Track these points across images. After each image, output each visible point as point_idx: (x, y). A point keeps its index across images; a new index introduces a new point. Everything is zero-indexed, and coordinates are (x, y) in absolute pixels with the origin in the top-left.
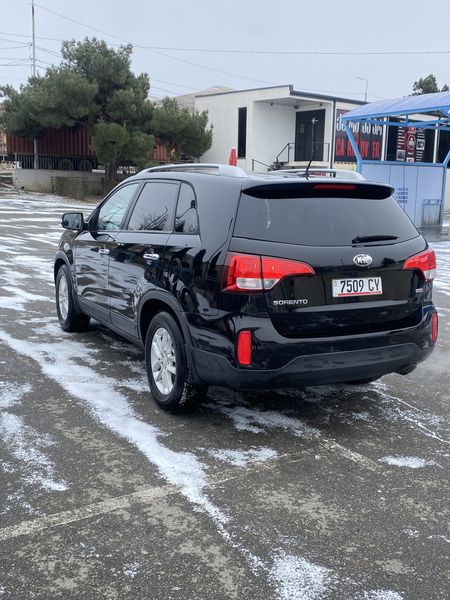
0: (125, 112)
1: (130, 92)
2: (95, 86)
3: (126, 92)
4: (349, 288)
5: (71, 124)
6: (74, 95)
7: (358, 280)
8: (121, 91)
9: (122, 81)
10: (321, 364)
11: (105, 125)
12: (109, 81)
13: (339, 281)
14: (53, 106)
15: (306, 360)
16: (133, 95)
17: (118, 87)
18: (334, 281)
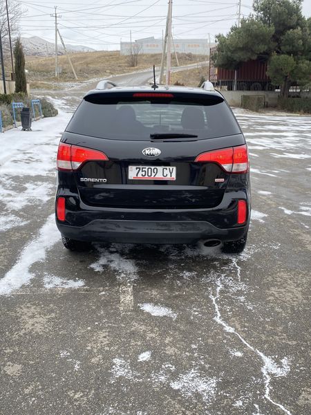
0: (293, 46)
1: (298, 30)
2: (272, 29)
3: (295, 31)
4: (144, 173)
5: (255, 57)
6: (256, 36)
7: (153, 168)
8: (291, 30)
9: (293, 23)
10: (114, 227)
11: (277, 57)
12: (283, 24)
13: (134, 167)
14: (241, 46)
15: (102, 223)
16: (300, 33)
17: (290, 28)
18: (130, 167)
